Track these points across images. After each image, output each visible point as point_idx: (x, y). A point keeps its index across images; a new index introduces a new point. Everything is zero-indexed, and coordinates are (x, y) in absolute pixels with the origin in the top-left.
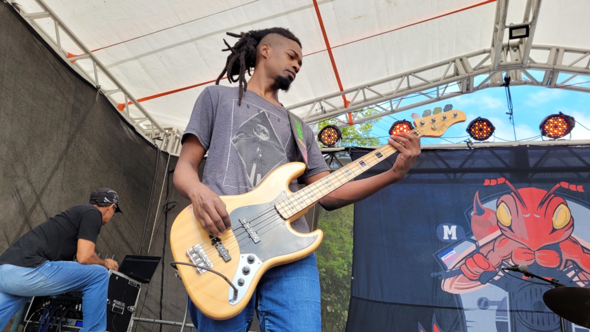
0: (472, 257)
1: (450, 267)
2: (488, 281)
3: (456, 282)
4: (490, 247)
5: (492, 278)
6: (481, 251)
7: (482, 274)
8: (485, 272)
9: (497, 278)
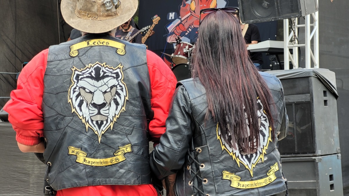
0: (179, 26)
1: (170, 31)
2: (183, 36)
3: (172, 38)
4: (186, 20)
5: (185, 34)
6: (182, 23)
7: (181, 33)
8: (182, 32)
9: (186, 34)
